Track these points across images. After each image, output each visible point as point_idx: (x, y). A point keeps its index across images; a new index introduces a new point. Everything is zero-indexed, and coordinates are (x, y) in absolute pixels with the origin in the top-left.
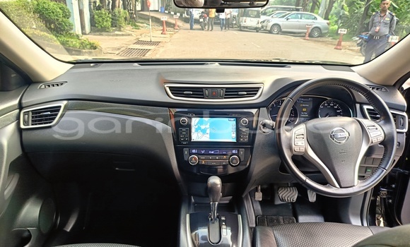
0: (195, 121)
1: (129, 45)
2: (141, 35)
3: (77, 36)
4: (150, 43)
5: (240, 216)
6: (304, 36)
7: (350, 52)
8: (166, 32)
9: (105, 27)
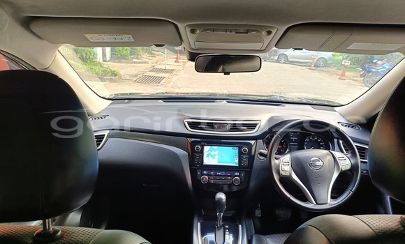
0: (206, 148)
1: (146, 72)
2: (156, 63)
3: (100, 63)
4: (165, 71)
5: (240, 226)
6: (310, 66)
7: (354, 83)
8: (180, 61)
9: (124, 55)
